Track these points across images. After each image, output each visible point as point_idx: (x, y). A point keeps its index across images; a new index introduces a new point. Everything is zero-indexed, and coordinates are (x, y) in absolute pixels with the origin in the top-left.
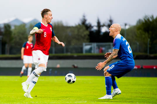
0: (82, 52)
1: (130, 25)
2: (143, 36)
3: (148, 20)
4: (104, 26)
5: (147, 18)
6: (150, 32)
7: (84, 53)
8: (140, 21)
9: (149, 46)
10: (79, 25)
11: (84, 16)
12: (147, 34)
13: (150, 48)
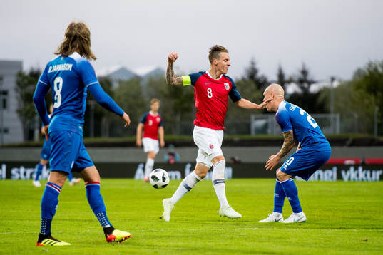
0: (249, 132)
1: (340, 81)
2: (367, 101)
3: (376, 70)
4: (290, 81)
5: (374, 66)
6: (379, 94)
7: (253, 135)
8: (359, 72)
9: (377, 121)
10: (243, 79)
11: (253, 63)
12: (373, 98)
13: (379, 125)
